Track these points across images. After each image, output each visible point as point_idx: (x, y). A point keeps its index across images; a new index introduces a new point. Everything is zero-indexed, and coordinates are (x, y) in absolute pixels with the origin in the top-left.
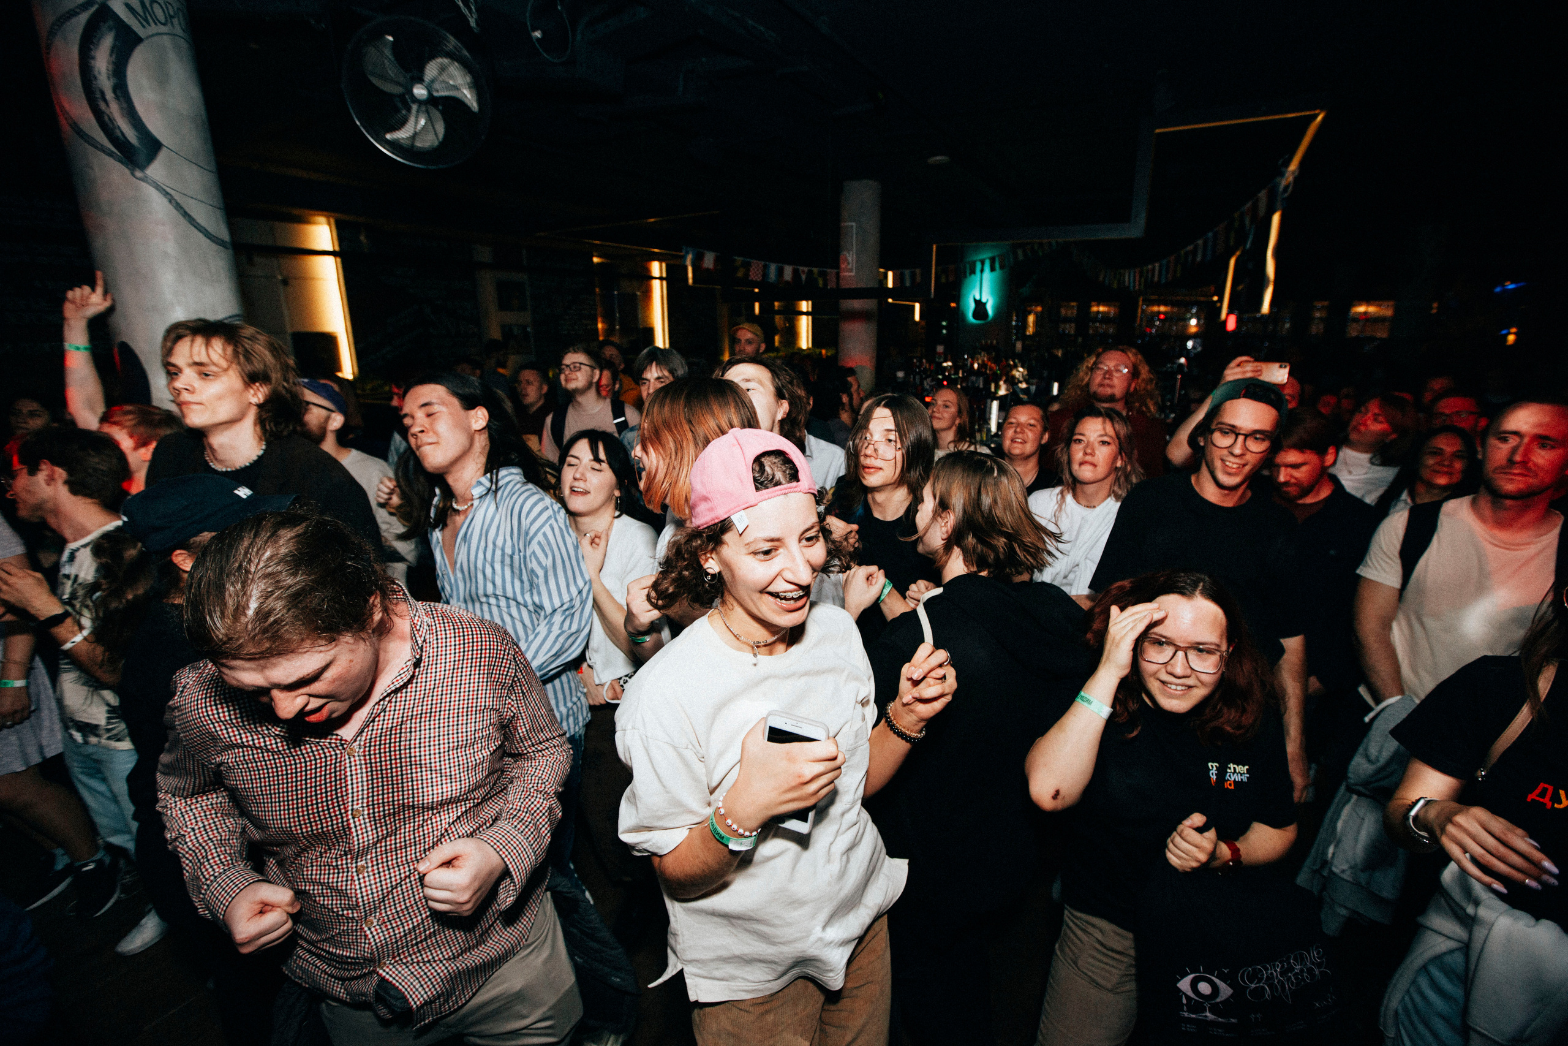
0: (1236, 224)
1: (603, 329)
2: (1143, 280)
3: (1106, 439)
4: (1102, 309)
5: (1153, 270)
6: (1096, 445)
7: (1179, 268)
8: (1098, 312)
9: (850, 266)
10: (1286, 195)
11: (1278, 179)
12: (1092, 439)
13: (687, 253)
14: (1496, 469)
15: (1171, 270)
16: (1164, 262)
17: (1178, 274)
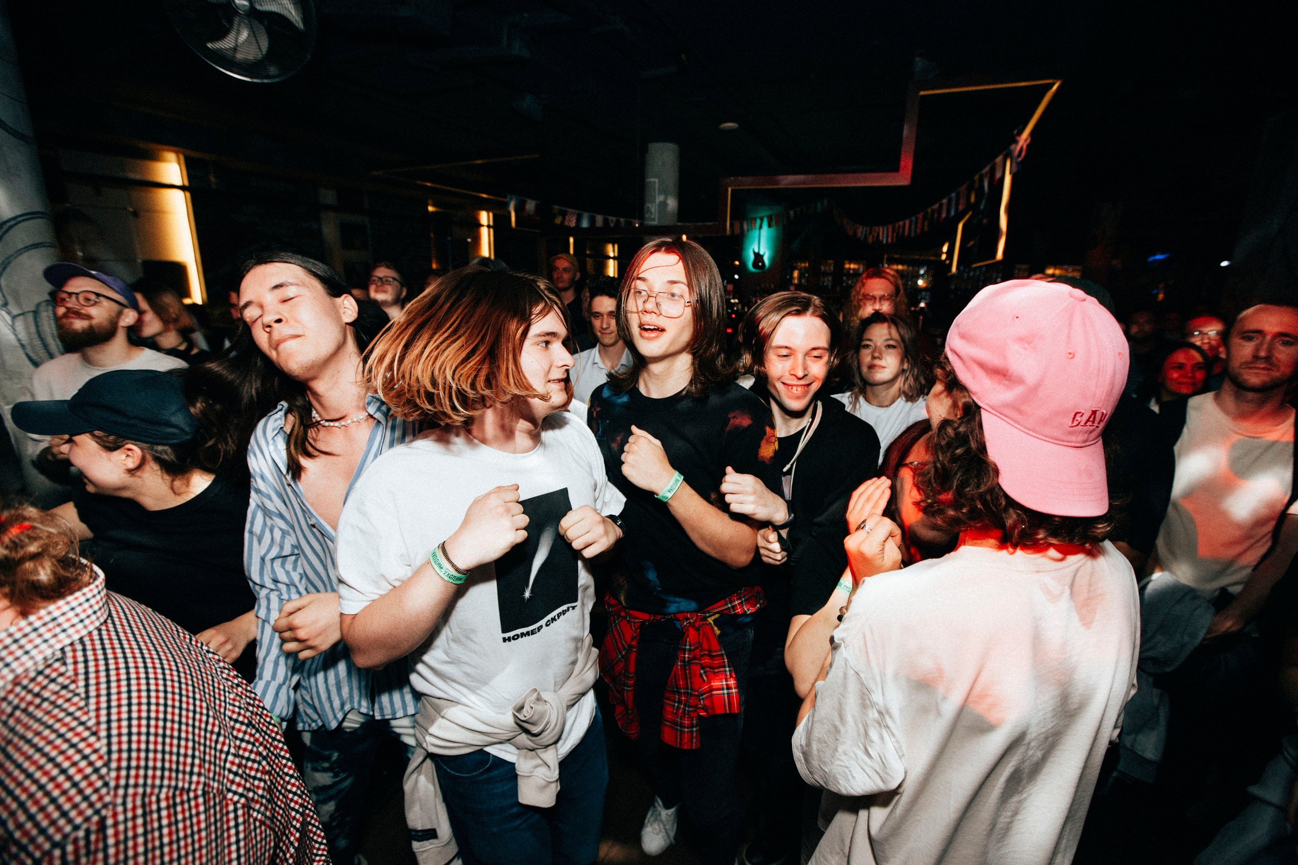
0: (977, 186)
2: (895, 234)
3: (892, 343)
4: (852, 266)
5: (905, 224)
6: (883, 349)
7: (926, 224)
8: (850, 269)
9: (653, 216)
10: (1020, 159)
11: (1013, 147)
12: (879, 344)
13: (511, 199)
14: (1242, 364)
15: (919, 225)
16: (913, 218)
17: (926, 228)
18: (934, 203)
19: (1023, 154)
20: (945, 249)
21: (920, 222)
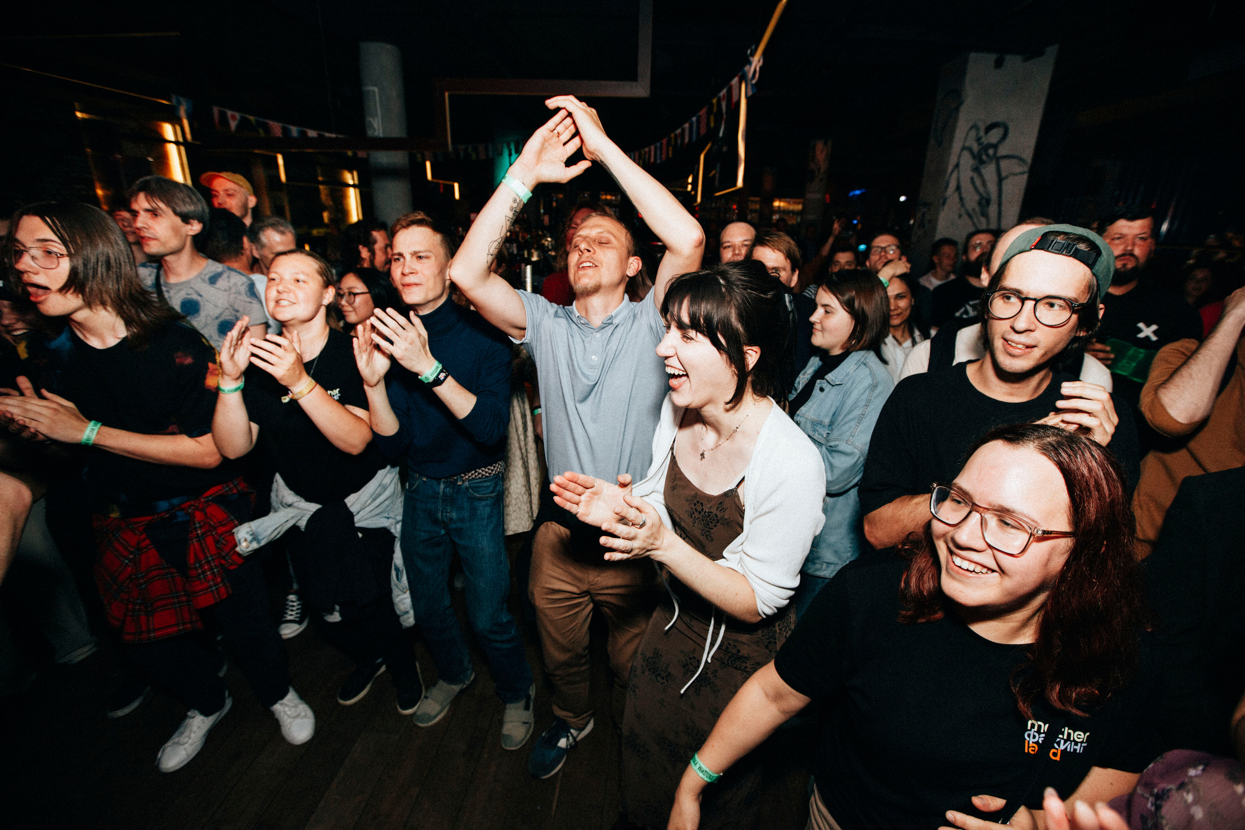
0: (715, 109)
1: (105, 197)
4: (609, 197)
9: (376, 133)
10: (754, 82)
11: (746, 68)
15: (664, 151)
16: (658, 144)
17: (671, 155)
18: (677, 128)
19: (757, 75)
20: (690, 180)
21: (664, 147)
